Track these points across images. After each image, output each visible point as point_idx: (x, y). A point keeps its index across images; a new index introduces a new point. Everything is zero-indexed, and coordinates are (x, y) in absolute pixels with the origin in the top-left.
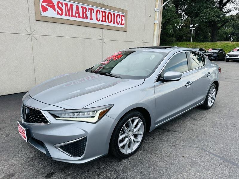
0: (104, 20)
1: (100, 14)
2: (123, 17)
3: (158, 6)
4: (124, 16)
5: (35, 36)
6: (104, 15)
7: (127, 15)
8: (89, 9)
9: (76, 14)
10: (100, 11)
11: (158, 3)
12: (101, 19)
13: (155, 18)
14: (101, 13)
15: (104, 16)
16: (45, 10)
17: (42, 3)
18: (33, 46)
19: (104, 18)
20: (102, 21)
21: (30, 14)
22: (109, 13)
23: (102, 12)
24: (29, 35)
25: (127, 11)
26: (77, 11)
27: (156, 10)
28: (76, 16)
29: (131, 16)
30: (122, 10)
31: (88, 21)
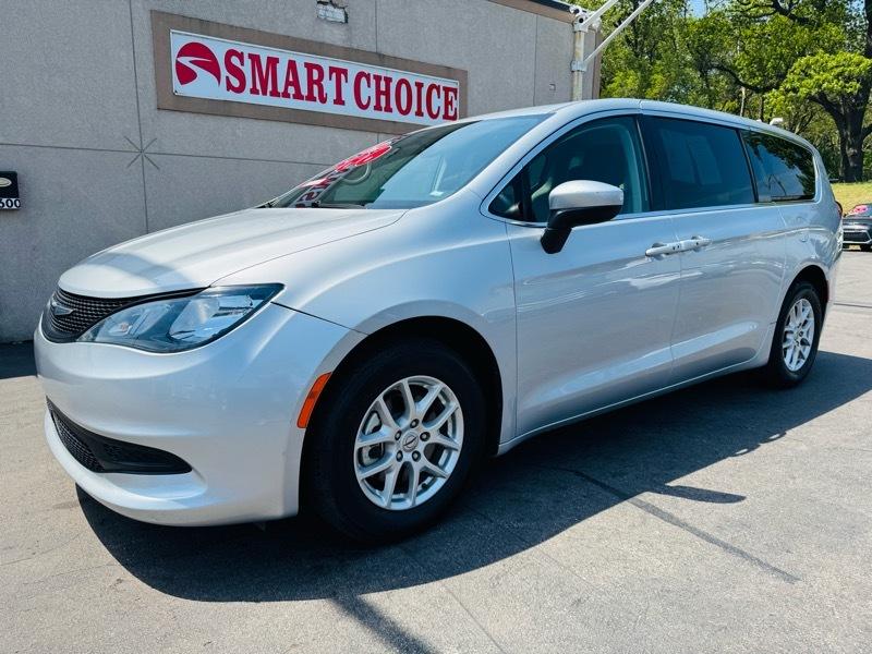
0: (383, 104)
1: (369, 86)
2: (451, 94)
3: (581, 52)
4: (455, 91)
5: (152, 157)
6: (383, 88)
7: (464, 85)
8: (332, 70)
9: (286, 89)
10: (368, 77)
11: (581, 45)
12: (373, 102)
13: (572, 94)
14: (373, 82)
15: (383, 93)
16: (186, 76)
17: (178, 56)
18: (147, 189)
19: (383, 98)
20: (378, 107)
21: (140, 91)
22: (402, 81)
23: (378, 78)
24: (134, 156)
25: (465, 73)
26: (291, 79)
27: (574, 68)
28: (286, 95)
29: (480, 89)
30: (448, 72)
31: (330, 107)
